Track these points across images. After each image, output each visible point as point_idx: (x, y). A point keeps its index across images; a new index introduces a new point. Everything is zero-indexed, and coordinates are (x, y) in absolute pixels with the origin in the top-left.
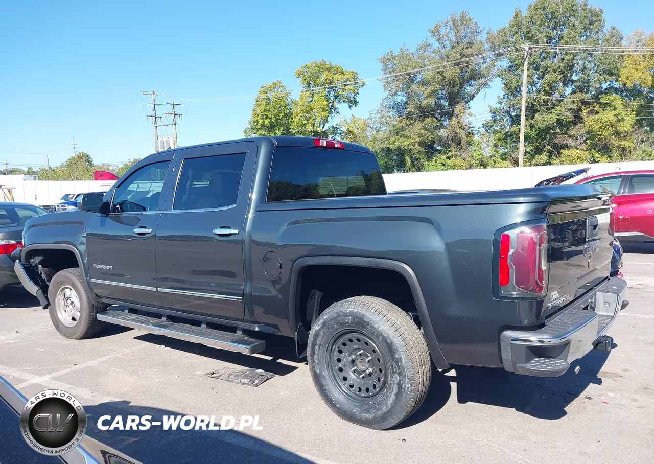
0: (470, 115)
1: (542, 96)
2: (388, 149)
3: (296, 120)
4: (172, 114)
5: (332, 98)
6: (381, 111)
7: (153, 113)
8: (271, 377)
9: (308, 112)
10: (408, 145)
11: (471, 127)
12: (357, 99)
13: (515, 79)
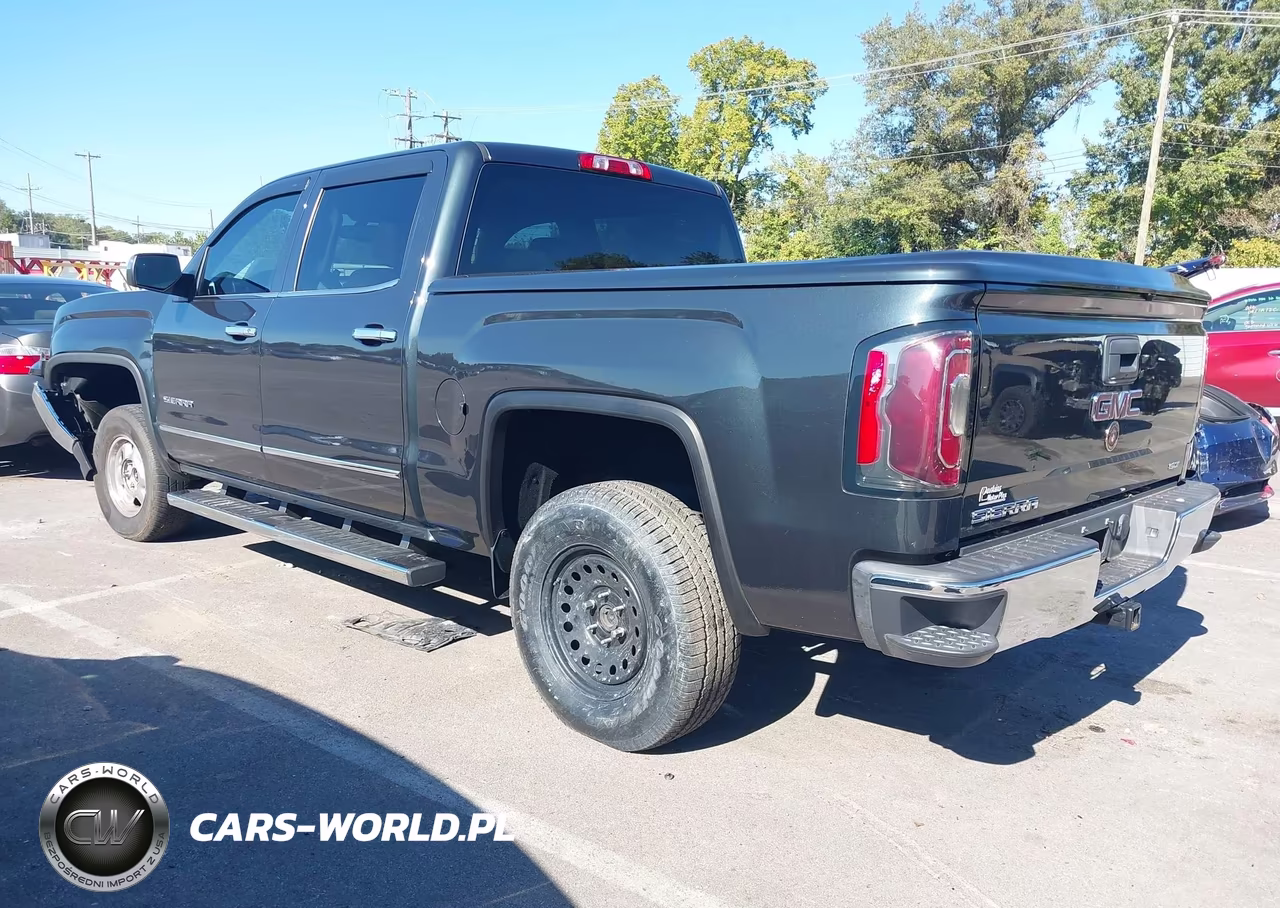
0: (1042, 159)
1: (1201, 124)
2: (867, 223)
3: (684, 156)
4: (442, 137)
5: (760, 115)
6: (858, 145)
7: (406, 134)
8: (464, 636)
9: (708, 142)
10: (908, 217)
11: (1042, 187)
12: (812, 118)
13: (1146, 85)
